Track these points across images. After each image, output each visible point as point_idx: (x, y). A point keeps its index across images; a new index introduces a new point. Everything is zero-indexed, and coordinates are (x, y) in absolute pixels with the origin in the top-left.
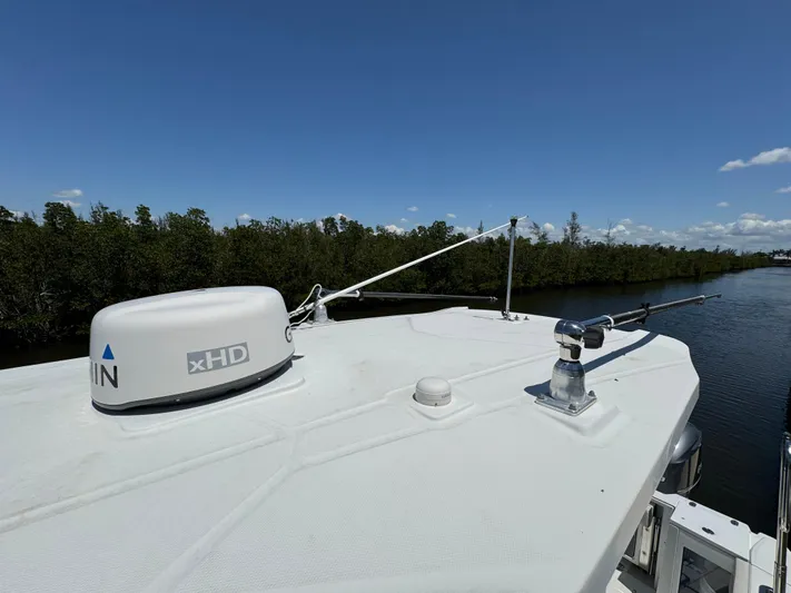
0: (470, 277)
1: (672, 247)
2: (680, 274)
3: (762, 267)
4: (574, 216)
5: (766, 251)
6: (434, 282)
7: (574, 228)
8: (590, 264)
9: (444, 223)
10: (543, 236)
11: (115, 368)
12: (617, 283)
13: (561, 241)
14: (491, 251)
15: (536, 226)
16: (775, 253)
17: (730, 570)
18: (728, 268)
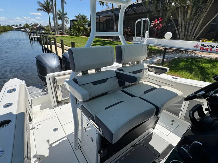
16: (13, 26)
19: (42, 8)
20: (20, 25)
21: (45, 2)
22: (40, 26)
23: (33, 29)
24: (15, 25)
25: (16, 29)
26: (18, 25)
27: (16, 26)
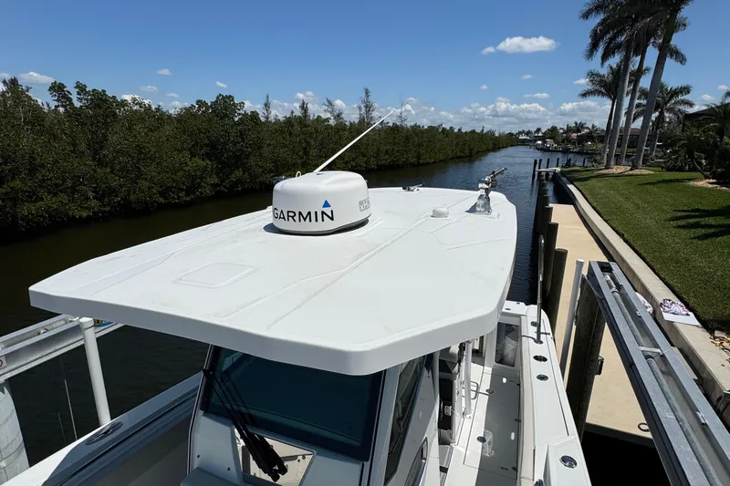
0: (270, 165)
1: (451, 128)
2: (458, 154)
3: (512, 146)
4: (367, 92)
5: (514, 132)
6: (230, 174)
7: (368, 107)
8: (388, 147)
9: (231, 98)
10: (338, 115)
11: (332, 212)
12: (413, 165)
13: (357, 121)
14: (290, 134)
15: (330, 103)
16: (520, 133)
17: (517, 324)
18: (491, 148)
19: (597, 87)
20: (538, 130)
21: (611, 68)
22: (591, 132)
23: (568, 140)
24: (526, 130)
25: (523, 143)
26: (533, 130)
27: (528, 133)
